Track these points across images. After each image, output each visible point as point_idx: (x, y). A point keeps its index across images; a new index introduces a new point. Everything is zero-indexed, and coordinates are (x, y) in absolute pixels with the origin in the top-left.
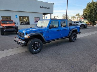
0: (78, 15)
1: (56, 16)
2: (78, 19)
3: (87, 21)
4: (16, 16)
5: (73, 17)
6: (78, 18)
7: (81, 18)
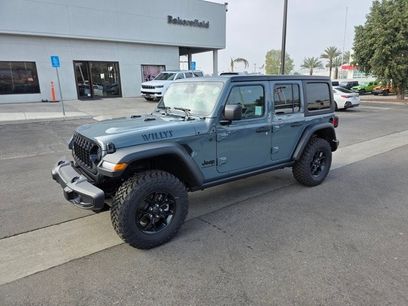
0: (332, 53)
1: (239, 60)
2: (334, 69)
3: (372, 79)
4: (55, 61)
5: (311, 64)
6: (331, 66)
7: (345, 68)
